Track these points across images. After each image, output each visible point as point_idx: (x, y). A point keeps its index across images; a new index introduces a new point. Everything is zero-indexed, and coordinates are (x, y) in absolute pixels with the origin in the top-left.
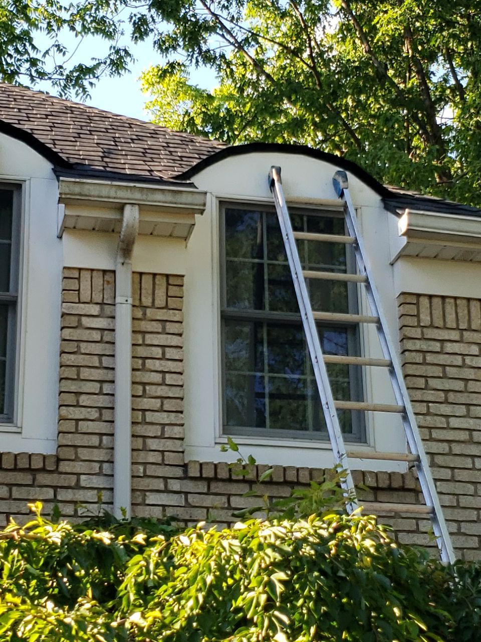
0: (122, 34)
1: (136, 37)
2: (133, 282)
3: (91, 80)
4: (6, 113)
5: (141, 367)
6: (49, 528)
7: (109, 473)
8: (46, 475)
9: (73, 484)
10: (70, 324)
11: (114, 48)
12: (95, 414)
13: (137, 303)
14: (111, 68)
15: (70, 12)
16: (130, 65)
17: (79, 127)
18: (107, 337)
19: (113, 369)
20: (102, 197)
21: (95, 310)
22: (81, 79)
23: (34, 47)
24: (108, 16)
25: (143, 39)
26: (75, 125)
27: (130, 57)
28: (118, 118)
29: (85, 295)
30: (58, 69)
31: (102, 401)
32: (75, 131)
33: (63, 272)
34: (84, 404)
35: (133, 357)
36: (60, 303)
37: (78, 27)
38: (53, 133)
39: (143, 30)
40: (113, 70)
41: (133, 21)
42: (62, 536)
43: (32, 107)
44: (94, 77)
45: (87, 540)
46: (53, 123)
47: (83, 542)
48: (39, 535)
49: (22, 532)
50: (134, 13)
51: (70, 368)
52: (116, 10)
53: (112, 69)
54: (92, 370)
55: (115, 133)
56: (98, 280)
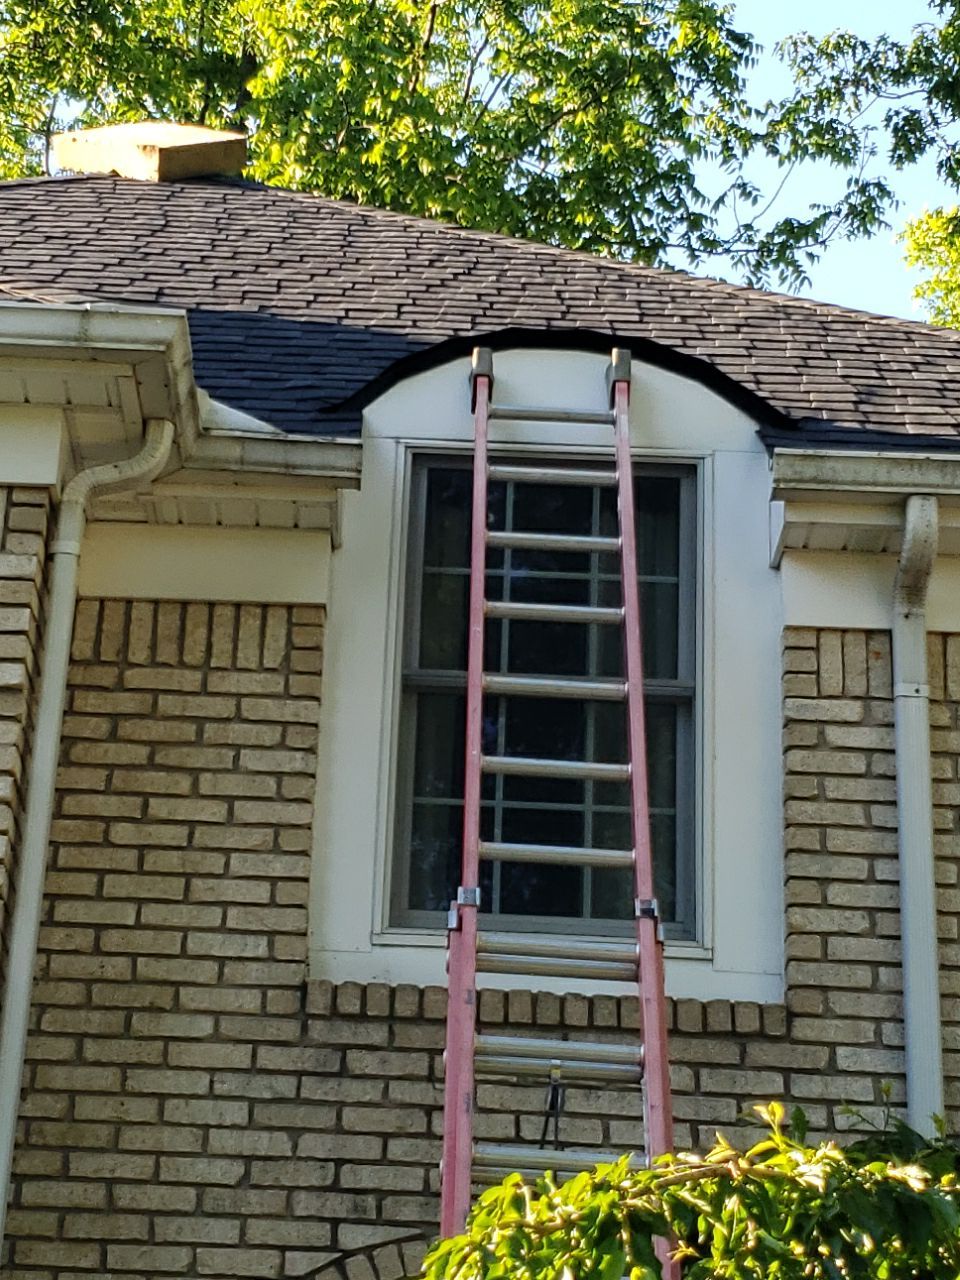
0: (873, 153)
1: (900, 156)
2: (930, 654)
3: (809, 250)
4: (658, 326)
5: (951, 826)
6: (797, 1155)
7: (896, 1042)
8: (766, 1046)
9: (822, 1064)
10: (801, 740)
11: (857, 181)
12: (860, 923)
13: (940, 696)
14: (850, 221)
15: (767, 119)
16: (888, 213)
17: (804, 346)
18: (880, 765)
19: (895, 830)
20: (860, 484)
21: (852, 710)
22: (791, 247)
23: (697, 194)
24: (841, 119)
25: (914, 160)
26: (795, 341)
27: (889, 197)
28: (883, 322)
29: (832, 682)
30: (742, 231)
31: (874, 896)
32: (796, 353)
33: (785, 637)
34: (838, 901)
35: (935, 806)
36: (781, 698)
37: (784, 145)
38: (754, 360)
39: (913, 141)
40: (855, 225)
41: (892, 124)
42: (825, 1172)
43: (708, 311)
44: (816, 240)
45: (876, 1183)
46: (752, 341)
47: (867, 1186)
48: (776, 1169)
49: (743, 1164)
50: (895, 108)
51: (805, 830)
52: (857, 106)
53: (852, 224)
54: (851, 832)
55: (878, 353)
56: (857, 651)
